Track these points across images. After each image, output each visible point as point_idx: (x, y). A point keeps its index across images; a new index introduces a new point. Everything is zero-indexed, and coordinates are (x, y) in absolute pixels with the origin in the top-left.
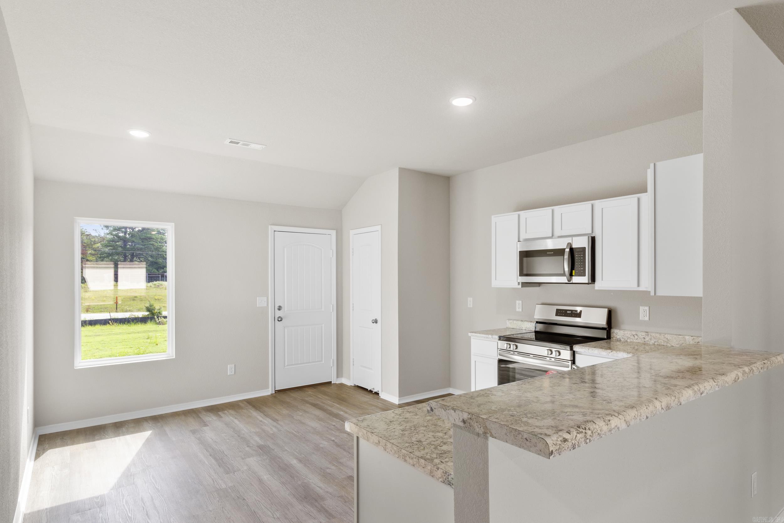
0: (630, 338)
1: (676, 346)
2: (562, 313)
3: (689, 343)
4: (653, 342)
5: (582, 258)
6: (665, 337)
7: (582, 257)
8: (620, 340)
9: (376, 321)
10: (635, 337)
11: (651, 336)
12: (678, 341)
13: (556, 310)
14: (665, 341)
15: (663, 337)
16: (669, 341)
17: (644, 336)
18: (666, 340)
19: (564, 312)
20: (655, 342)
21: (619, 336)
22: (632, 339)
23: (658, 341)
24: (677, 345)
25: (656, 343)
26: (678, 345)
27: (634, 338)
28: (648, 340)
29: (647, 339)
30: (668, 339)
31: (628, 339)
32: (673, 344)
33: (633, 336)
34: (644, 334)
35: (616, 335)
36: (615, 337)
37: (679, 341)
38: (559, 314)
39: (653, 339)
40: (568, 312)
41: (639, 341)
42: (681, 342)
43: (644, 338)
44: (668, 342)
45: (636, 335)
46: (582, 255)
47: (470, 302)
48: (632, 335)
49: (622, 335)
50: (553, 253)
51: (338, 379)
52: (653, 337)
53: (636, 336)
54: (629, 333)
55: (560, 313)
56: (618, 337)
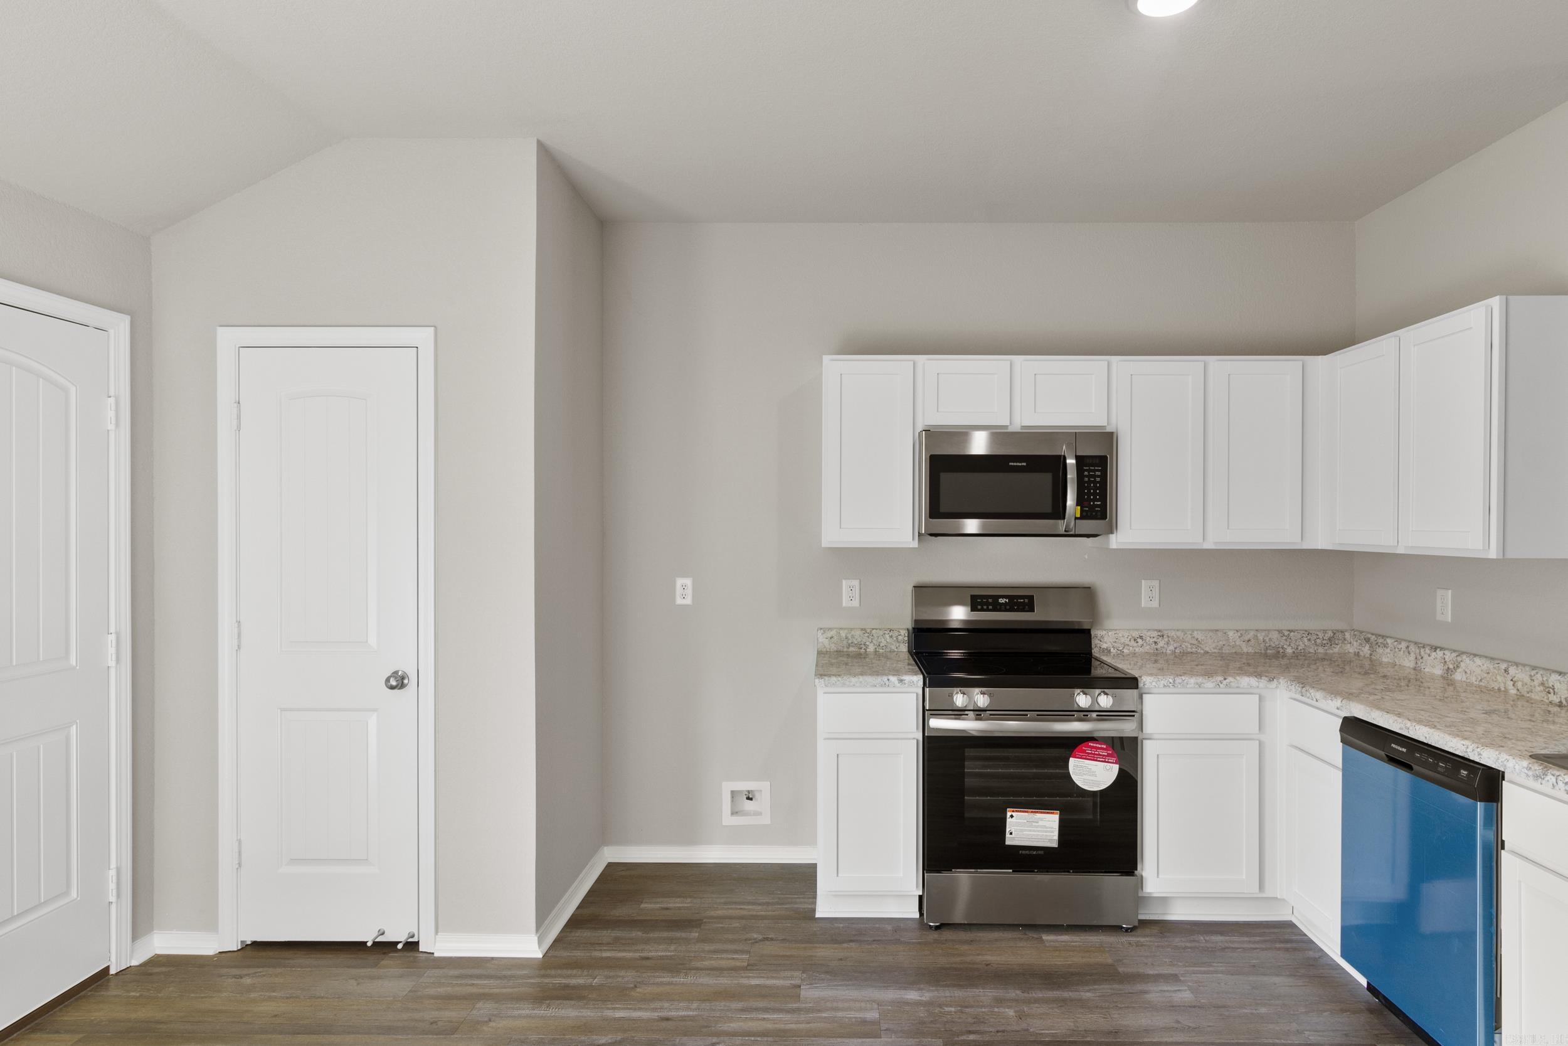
0: (1128, 645)
1: (1214, 651)
2: (988, 604)
3: (1234, 643)
4: (1171, 648)
5: (1098, 479)
6: (1194, 637)
7: (1098, 476)
8: (1109, 651)
9: (398, 682)
10: (1137, 642)
11: (1168, 637)
12: (1216, 641)
13: (970, 597)
14: (1194, 645)
15: (1190, 636)
16: (1201, 643)
17: (1155, 640)
18: (1195, 642)
19: (990, 600)
20: (1176, 648)
21: (1106, 643)
22: (1133, 647)
23: (1181, 646)
24: (1214, 649)
25: (1178, 649)
26: (1216, 648)
27: (1135, 644)
28: (1162, 645)
29: (1162, 643)
30: (1199, 639)
31: (1124, 648)
32: (1207, 649)
33: (1135, 640)
34: (1155, 634)
35: (1099, 642)
36: (1098, 645)
37: (1218, 642)
38: (979, 607)
39: (1172, 643)
40: (1002, 601)
41: (1147, 648)
42: (1221, 642)
43: (1156, 643)
44: (1200, 645)
45: (1141, 637)
46: (1098, 473)
47: (684, 590)
48: (1132, 640)
49: (1111, 641)
50: (1025, 464)
51: (139, 942)
52: (1172, 639)
53: (1139, 640)
54: (1126, 634)
55: (982, 604)
56: (1104, 646)
